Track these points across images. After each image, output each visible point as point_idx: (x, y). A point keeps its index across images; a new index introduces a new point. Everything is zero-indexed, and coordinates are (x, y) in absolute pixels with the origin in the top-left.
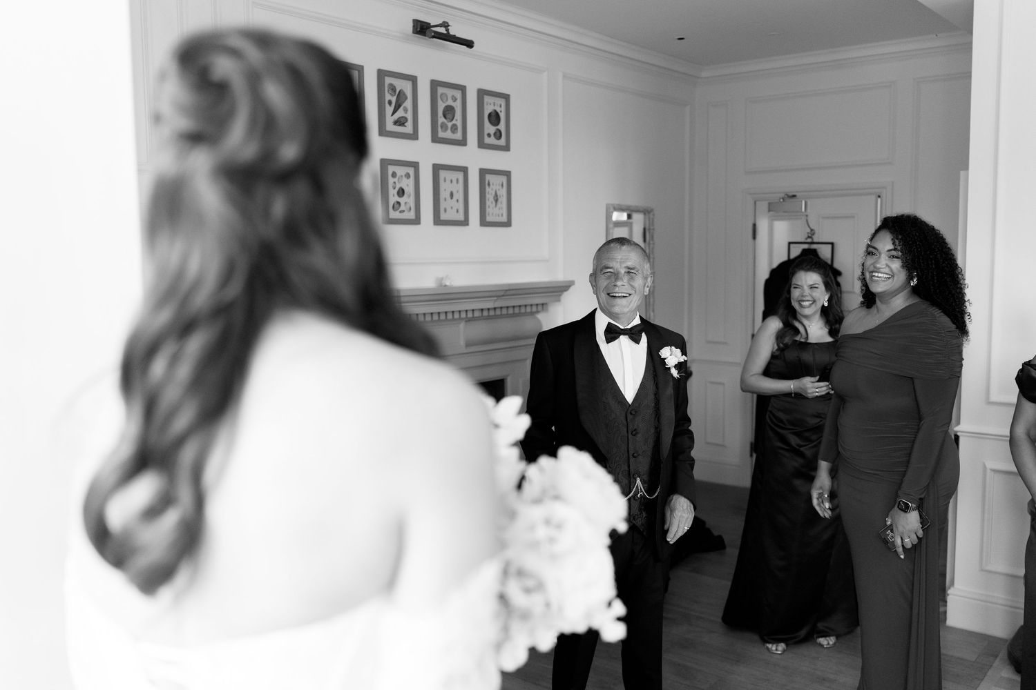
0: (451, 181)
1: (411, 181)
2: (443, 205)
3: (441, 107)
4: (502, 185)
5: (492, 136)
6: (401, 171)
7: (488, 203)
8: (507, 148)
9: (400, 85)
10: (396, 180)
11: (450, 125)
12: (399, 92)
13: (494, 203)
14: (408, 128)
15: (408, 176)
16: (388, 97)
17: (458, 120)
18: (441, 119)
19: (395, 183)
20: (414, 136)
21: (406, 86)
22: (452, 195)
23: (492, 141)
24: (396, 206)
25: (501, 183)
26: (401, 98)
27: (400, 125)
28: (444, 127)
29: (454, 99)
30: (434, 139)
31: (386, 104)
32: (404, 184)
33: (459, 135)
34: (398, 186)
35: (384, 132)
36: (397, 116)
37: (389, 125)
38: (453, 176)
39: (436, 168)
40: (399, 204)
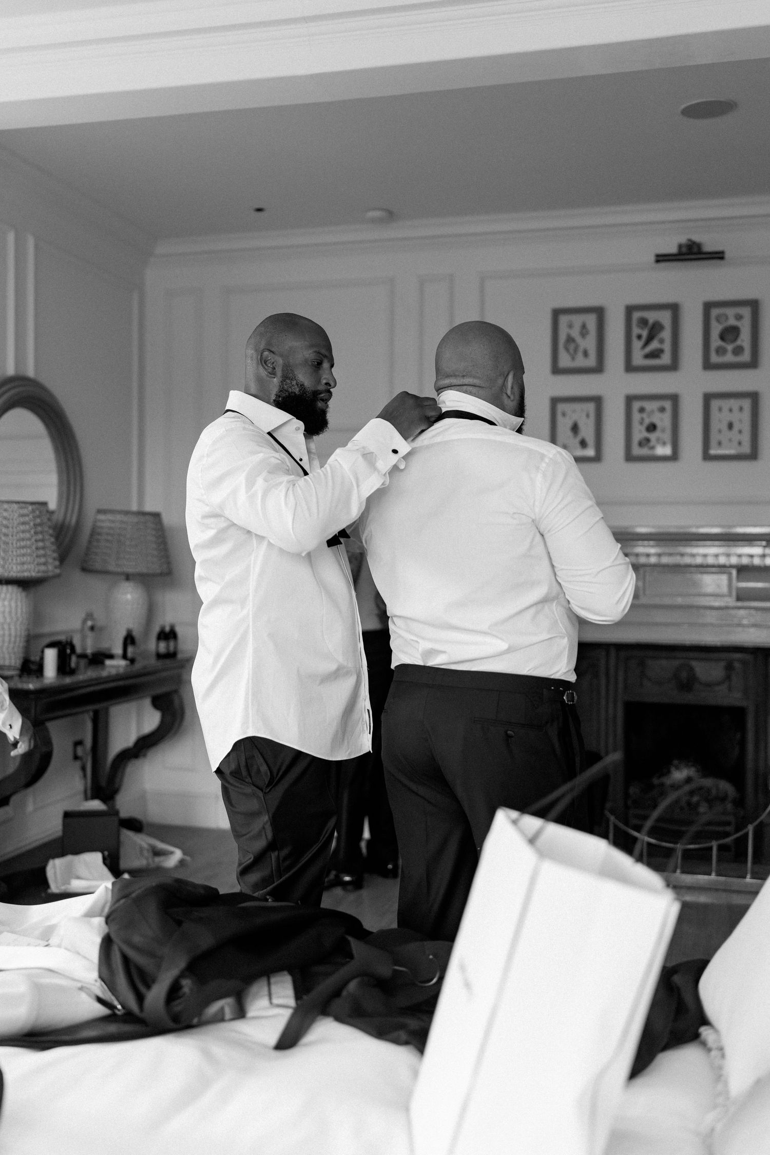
0: (731, 410)
1: (668, 415)
2: (714, 437)
3: (716, 329)
6: (650, 406)
9: (652, 316)
10: (644, 415)
12: (654, 324)
14: (666, 359)
15: (662, 410)
16: (636, 331)
17: (745, 339)
18: (715, 342)
19: (642, 419)
20: (674, 366)
21: (665, 317)
22: (730, 426)
24: (645, 442)
26: (655, 330)
27: (653, 358)
28: (721, 351)
29: (739, 317)
30: (708, 365)
31: (634, 339)
32: (657, 418)
33: (746, 357)
34: (647, 421)
35: (630, 368)
36: (648, 349)
37: (638, 359)
38: (734, 403)
39: (708, 398)
40: (648, 440)
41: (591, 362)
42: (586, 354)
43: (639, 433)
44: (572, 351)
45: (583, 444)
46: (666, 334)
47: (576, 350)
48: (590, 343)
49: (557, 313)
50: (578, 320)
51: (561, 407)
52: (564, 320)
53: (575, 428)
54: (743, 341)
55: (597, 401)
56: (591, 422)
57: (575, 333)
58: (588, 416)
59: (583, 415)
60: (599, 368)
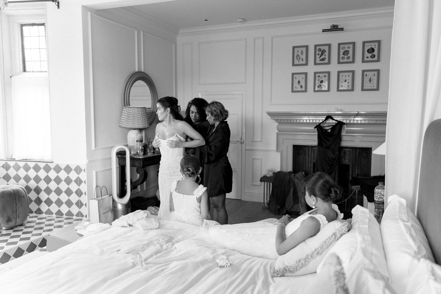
0: (346, 76)
1: (327, 78)
2: (340, 84)
3: (342, 51)
4: (374, 75)
5: (369, 57)
6: (321, 75)
7: (365, 82)
8: (378, 61)
9: (322, 48)
10: (320, 78)
11: (346, 57)
12: (323, 50)
13: (369, 82)
14: (326, 61)
15: (325, 76)
16: (317, 52)
18: (341, 55)
20: (329, 63)
21: (326, 48)
22: (345, 81)
23: (370, 59)
24: (319, 86)
25: (374, 74)
26: (323, 52)
27: (322, 61)
28: (343, 58)
29: (349, 48)
30: (339, 63)
31: (317, 55)
32: (323, 79)
33: (351, 60)
34: (320, 80)
35: (315, 64)
36: (321, 58)
37: (318, 61)
38: (346, 74)
39: (339, 72)
40: (321, 85)
41: (304, 62)
42: (302, 60)
43: (318, 83)
44: (298, 59)
45: (301, 87)
46: (327, 53)
47: (299, 59)
48: (304, 56)
49: (294, 48)
50: (300, 49)
51: (295, 76)
52: (296, 49)
53: (299, 82)
54: (350, 55)
55: (306, 74)
56: (304, 80)
57: (299, 54)
58: (303, 79)
59: (301, 78)
60: (306, 64)
